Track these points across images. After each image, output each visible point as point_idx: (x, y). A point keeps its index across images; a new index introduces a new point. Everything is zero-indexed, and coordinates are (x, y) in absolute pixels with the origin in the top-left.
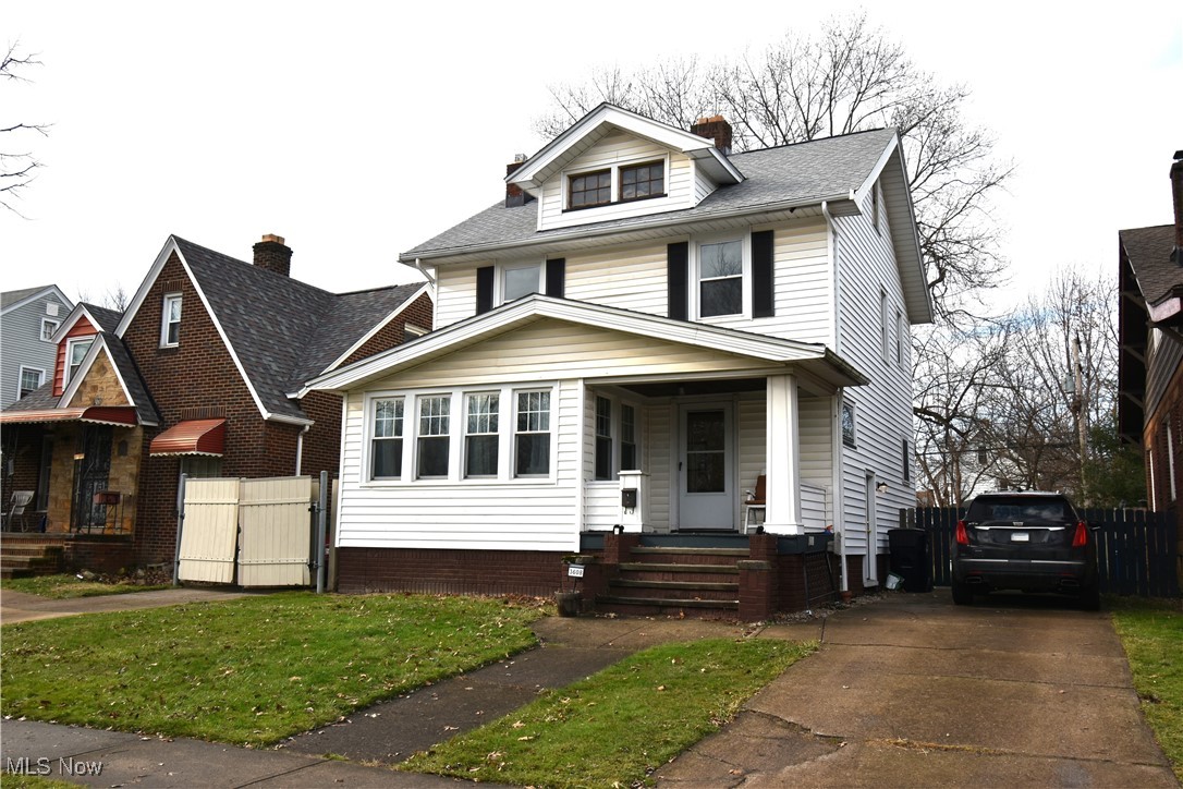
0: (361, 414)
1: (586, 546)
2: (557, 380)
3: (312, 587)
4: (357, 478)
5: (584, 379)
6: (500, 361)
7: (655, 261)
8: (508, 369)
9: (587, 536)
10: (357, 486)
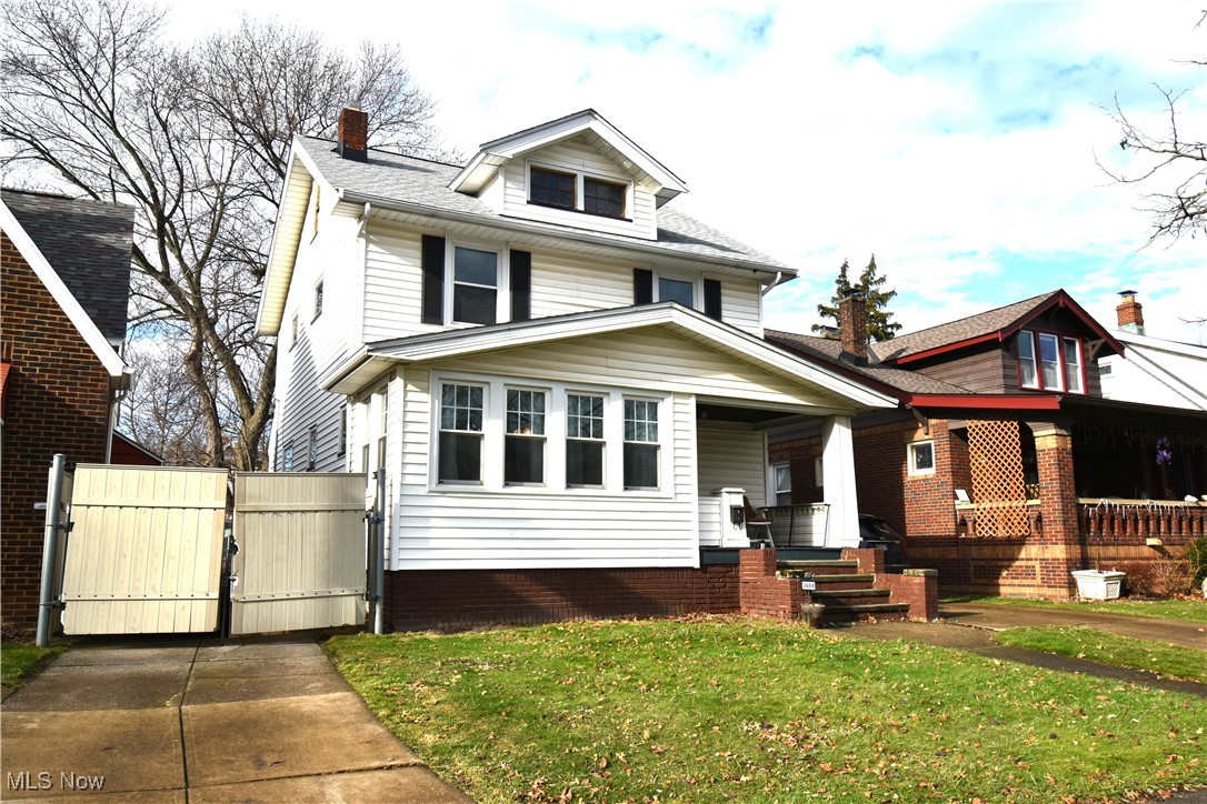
0: (426, 397)
1: (705, 562)
2: (670, 392)
3: (367, 626)
4: (425, 480)
5: (697, 395)
6: (611, 362)
7: (621, 280)
8: (619, 372)
9: (705, 551)
10: (424, 491)
